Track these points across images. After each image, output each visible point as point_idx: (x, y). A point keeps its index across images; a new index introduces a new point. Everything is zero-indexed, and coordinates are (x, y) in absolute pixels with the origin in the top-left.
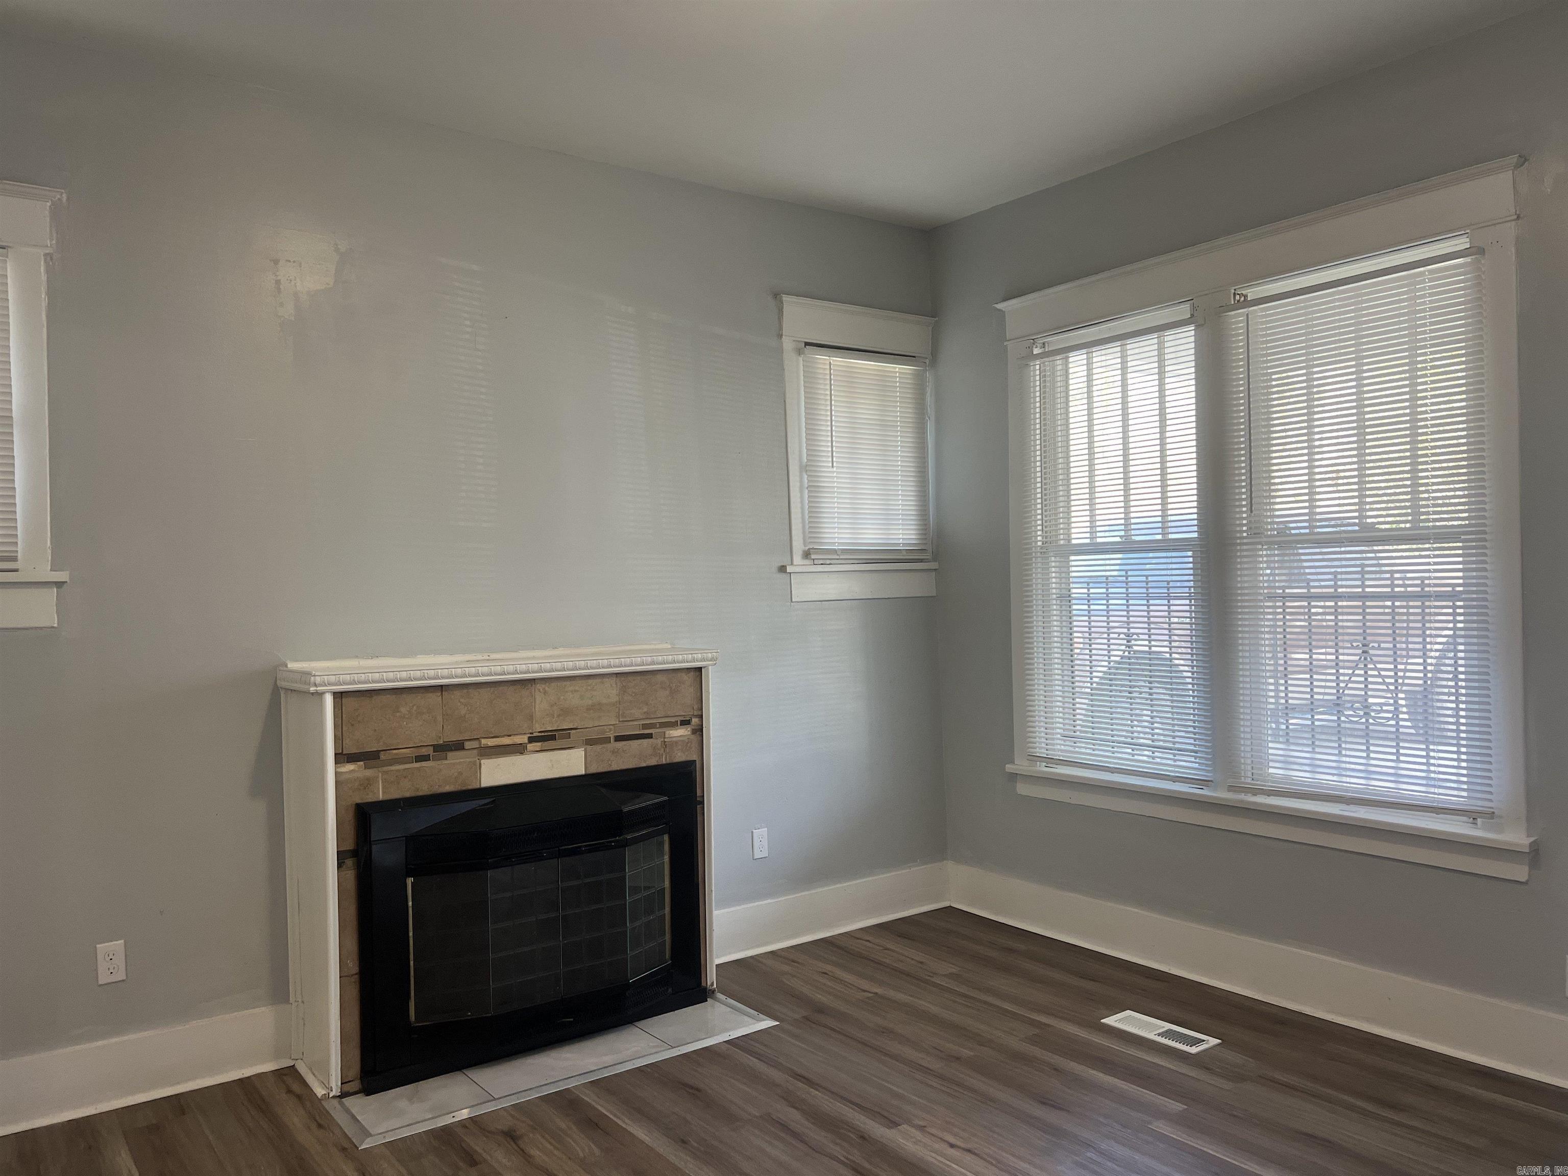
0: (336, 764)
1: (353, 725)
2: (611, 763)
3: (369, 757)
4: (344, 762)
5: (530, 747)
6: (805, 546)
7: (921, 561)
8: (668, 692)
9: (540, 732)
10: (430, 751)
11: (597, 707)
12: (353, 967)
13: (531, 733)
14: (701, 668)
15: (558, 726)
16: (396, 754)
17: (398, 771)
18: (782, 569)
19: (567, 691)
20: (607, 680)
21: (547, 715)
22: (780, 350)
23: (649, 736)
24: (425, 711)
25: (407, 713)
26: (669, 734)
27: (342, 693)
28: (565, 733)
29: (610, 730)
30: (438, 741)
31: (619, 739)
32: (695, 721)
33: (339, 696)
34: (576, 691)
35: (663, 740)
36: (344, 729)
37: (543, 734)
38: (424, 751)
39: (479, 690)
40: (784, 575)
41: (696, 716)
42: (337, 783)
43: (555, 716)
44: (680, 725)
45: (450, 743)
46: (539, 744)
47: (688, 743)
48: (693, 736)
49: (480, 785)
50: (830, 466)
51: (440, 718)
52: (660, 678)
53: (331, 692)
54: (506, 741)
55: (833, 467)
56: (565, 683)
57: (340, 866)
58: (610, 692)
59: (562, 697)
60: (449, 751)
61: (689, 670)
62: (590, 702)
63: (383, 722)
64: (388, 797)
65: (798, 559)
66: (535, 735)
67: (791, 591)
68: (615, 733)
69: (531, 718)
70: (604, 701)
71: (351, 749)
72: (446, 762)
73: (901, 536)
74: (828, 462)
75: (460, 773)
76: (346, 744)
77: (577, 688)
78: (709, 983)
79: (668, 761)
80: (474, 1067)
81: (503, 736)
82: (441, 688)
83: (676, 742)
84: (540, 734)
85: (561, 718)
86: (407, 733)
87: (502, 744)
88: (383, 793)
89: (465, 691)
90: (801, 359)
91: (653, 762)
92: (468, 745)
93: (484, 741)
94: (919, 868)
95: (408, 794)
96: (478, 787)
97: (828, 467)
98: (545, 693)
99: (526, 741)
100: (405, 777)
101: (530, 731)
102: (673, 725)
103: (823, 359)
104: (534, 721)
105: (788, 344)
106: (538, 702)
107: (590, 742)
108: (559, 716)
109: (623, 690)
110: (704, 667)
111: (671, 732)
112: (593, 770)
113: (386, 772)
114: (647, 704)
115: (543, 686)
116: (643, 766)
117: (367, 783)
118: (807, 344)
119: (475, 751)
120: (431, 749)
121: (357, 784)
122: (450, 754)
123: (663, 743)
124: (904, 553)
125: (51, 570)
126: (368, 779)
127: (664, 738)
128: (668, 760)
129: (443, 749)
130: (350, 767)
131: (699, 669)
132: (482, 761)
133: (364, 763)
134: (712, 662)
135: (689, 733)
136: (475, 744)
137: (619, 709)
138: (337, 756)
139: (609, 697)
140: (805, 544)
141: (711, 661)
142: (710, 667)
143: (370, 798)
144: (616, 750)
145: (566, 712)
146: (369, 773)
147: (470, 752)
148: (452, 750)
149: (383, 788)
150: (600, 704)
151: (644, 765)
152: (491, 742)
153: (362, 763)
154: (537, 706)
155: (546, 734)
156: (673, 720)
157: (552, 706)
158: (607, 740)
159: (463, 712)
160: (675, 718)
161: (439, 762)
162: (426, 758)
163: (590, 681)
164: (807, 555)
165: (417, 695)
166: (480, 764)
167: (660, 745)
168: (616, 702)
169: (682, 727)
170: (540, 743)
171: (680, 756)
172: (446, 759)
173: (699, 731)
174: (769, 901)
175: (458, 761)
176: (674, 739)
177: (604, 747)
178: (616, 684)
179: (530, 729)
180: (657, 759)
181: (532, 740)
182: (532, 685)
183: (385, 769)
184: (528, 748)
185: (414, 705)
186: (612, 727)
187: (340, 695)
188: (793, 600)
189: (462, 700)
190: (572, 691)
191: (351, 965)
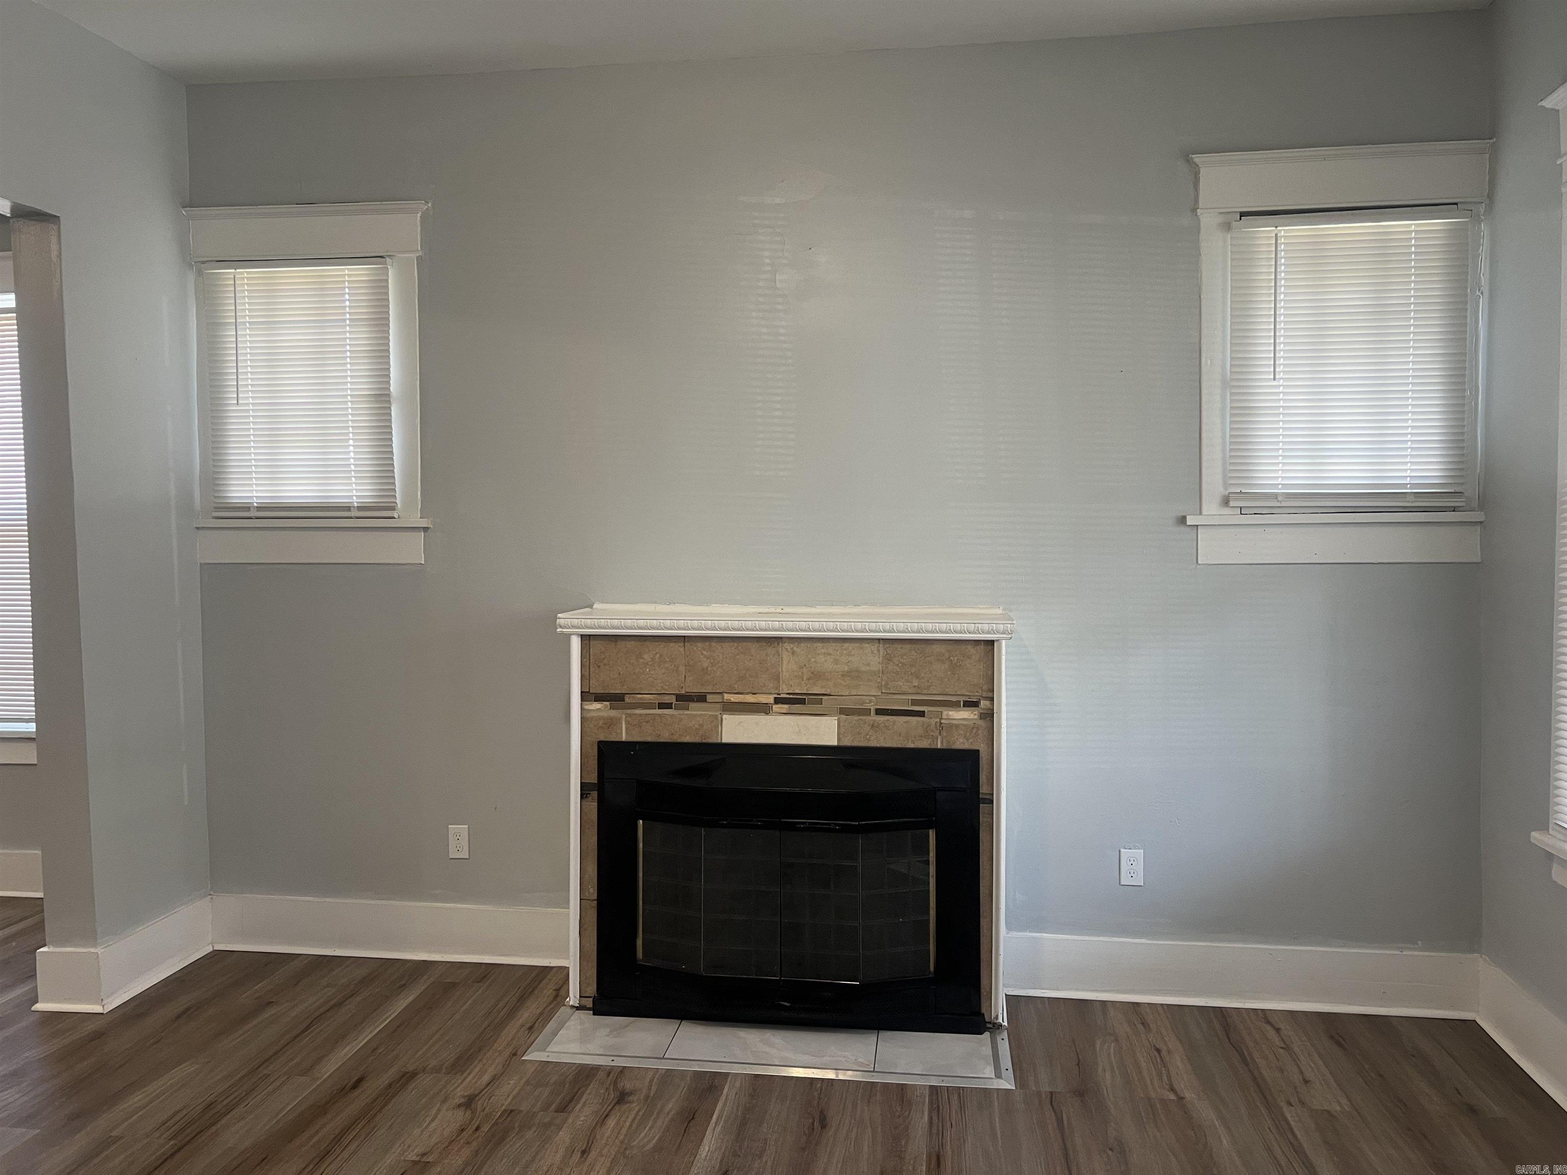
0: (582, 700)
1: (599, 667)
2: (870, 737)
3: (615, 699)
4: (592, 701)
5: (776, 708)
6: (1226, 489)
7: (1454, 509)
8: (947, 666)
9: (787, 694)
10: (672, 699)
11: (854, 674)
12: (593, 892)
13: (778, 694)
14: (994, 641)
15: (807, 690)
16: (641, 699)
17: (641, 715)
18: (1182, 520)
19: (819, 654)
20: (867, 645)
21: (796, 677)
22: (1196, 229)
23: (921, 714)
24: (668, 660)
25: (650, 660)
26: (948, 715)
27: (590, 636)
28: (817, 699)
29: (871, 701)
30: (679, 691)
31: (879, 712)
32: (984, 704)
33: (586, 639)
34: (830, 654)
35: (938, 720)
36: (591, 670)
37: (791, 696)
38: (667, 699)
39: (722, 644)
40: (1183, 528)
41: (986, 698)
42: (583, 719)
43: (805, 679)
44: (964, 706)
45: (692, 694)
46: (786, 706)
47: (973, 728)
48: (982, 721)
49: (721, 739)
50: (1271, 379)
51: (682, 668)
52: (936, 648)
53: (578, 635)
54: (750, 699)
55: (1274, 379)
56: (816, 645)
57: (583, 796)
58: (873, 660)
59: (813, 660)
60: (690, 701)
61: (977, 642)
62: (846, 668)
63: (627, 667)
64: (630, 739)
65: (1211, 508)
66: (782, 696)
67: (1197, 550)
68: (876, 705)
69: (777, 678)
70: (863, 668)
71: (596, 689)
72: (686, 712)
73: (1408, 473)
74: (1269, 372)
75: (701, 725)
76: (593, 684)
77: (831, 651)
78: (993, 1015)
79: (945, 746)
80: (704, 1022)
81: (748, 693)
82: (684, 639)
83: (957, 726)
84: (788, 696)
85: (811, 681)
86: (650, 679)
87: (746, 701)
88: (627, 734)
89: (707, 644)
90: (1229, 236)
91: (924, 744)
92: (710, 698)
93: (726, 696)
94: (1422, 953)
95: (649, 739)
96: (719, 741)
97: (1269, 380)
98: (793, 653)
99: (772, 701)
100: (647, 722)
101: (777, 691)
102: (954, 705)
103: (1265, 231)
104: (781, 681)
105: (1208, 220)
106: (785, 662)
107: (842, 711)
108: (808, 679)
109: (888, 659)
110: (997, 641)
111: (950, 713)
112: (847, 742)
113: (630, 715)
114: (918, 677)
115: (792, 646)
116: (910, 747)
117: (611, 723)
118: (1243, 214)
119: (718, 705)
120: (674, 697)
121: (601, 723)
122: (692, 705)
123: (938, 725)
124: (1412, 498)
125: (421, 518)
126: (611, 719)
127: (941, 719)
128: (945, 744)
129: (685, 699)
130: (597, 706)
131: (992, 642)
132: (724, 716)
133: (610, 704)
134: (1005, 636)
135: (976, 717)
136: (717, 698)
137: (882, 680)
138: (583, 694)
139: (868, 665)
140: (1226, 485)
141: (1004, 633)
142: (1004, 642)
143: (613, 738)
144: (876, 725)
145: (816, 676)
146: (614, 713)
147: (712, 705)
148: (694, 701)
149: (626, 729)
150: (857, 671)
151: (912, 746)
152: (734, 698)
153: (608, 703)
154: (784, 666)
155: (795, 697)
156: (954, 699)
157: (801, 668)
158: (867, 712)
159: (705, 665)
160: (958, 697)
161: (681, 712)
162: (668, 706)
163: (846, 645)
164: (1226, 502)
165: (660, 643)
166: (722, 719)
167: (933, 725)
168: (879, 671)
169: (966, 708)
170: (788, 706)
171: (961, 743)
172: (688, 709)
173: (989, 716)
174: (1143, 941)
175: (700, 713)
176: (954, 722)
177: (861, 719)
178: (878, 651)
179: (776, 690)
180: (929, 742)
181: (778, 701)
182: (778, 644)
183: (629, 711)
184: (774, 709)
185: (657, 653)
186: (873, 698)
187: (588, 638)
188: (1200, 562)
189: (705, 653)
190: (824, 654)
191: (591, 890)
